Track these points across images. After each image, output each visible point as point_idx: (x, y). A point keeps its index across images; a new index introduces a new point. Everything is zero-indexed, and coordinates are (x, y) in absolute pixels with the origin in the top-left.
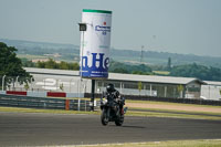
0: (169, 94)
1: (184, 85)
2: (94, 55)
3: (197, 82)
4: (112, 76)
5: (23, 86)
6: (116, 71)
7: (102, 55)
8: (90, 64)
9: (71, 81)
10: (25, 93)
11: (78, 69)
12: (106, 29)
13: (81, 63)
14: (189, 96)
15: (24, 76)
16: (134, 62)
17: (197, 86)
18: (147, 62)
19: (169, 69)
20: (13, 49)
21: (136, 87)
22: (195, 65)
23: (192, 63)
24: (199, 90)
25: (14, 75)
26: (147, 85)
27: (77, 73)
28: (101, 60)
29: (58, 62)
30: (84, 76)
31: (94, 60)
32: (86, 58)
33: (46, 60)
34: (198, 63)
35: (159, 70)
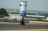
0: (39, 19)
1: (43, 17)
2: (23, 11)
3: (45, 17)
4: (27, 16)
5: (8, 18)
6: (28, 15)
7: (25, 11)
8: (22, 13)
9: (18, 17)
10: (8, 19)
11: (20, 14)
12: (26, 6)
13: (20, 13)
14: (44, 20)
15: (8, 15)
16: (32, 13)
17: (45, 18)
18: (35, 13)
19: (39, 14)
20: (6, 10)
21: (32, 18)
22: (45, 13)
23: (44, 13)
24: (46, 19)
25: (6, 15)
26: (34, 17)
27: (19, 15)
28: (25, 12)
29: (15, 13)
30: (21, 16)
31: (23, 12)
32: (21, 12)
33: (13, 12)
34: (46, 13)
35: (37, 14)
